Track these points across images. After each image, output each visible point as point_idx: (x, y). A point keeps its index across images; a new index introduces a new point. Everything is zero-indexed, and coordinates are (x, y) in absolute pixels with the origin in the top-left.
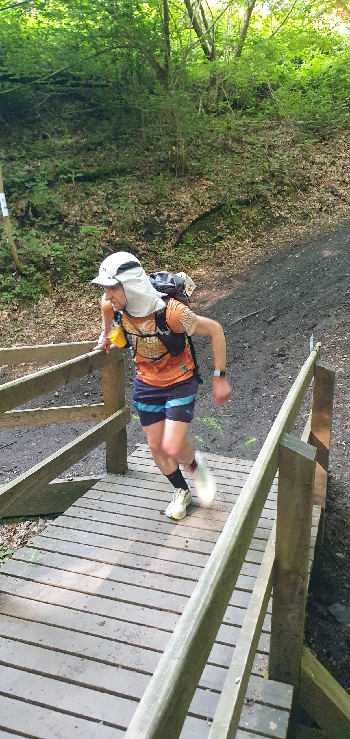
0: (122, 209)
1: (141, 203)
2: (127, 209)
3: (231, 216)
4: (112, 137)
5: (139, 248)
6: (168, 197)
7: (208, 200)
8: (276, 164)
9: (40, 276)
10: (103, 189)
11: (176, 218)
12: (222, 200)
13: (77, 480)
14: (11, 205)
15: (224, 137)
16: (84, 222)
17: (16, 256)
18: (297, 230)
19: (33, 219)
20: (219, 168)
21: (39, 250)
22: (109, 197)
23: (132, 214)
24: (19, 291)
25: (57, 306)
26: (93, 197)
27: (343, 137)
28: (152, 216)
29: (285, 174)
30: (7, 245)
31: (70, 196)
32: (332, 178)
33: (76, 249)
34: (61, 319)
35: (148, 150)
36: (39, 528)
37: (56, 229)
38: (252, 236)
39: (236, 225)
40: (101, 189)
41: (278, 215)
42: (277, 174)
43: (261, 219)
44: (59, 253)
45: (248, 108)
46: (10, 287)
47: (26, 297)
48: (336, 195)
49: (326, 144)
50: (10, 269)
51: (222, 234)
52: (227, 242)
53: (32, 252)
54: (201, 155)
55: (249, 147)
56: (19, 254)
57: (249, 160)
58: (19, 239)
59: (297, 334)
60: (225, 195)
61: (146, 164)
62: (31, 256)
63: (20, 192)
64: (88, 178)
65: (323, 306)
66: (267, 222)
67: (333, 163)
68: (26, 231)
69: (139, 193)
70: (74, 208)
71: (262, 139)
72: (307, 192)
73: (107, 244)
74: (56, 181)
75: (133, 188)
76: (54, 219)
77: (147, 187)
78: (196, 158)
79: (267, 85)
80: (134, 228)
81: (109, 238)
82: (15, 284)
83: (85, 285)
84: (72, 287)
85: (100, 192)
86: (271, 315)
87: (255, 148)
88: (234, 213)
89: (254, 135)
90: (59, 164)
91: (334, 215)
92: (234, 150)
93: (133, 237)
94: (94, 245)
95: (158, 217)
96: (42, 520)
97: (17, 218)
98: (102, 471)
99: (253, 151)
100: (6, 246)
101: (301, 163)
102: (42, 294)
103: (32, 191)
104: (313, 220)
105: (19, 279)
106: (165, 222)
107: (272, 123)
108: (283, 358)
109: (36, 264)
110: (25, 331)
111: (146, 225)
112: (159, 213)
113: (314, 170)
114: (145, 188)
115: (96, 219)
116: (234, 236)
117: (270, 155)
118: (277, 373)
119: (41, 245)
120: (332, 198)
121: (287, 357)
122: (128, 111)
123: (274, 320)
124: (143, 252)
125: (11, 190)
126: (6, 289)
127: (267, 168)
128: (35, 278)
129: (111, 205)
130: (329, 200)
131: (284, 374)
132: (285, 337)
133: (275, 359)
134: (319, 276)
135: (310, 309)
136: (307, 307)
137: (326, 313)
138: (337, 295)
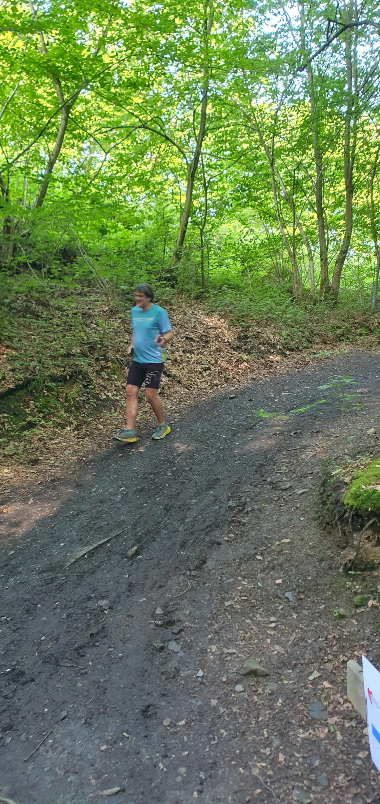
3: (44, 396)
7: (11, 373)
8: (94, 335)
12: (31, 374)
15: (25, 298)
20: (23, 334)
29: (108, 347)
38: (75, 422)
41: (105, 397)
42: (97, 346)
51: (34, 419)
52: (41, 430)
55: (59, 313)
57: (60, 328)
59: (182, 578)
60: (35, 368)
65: (203, 526)
66: (93, 405)
71: (74, 306)
86: (131, 543)
87: (66, 315)
88: (48, 391)
89: (62, 300)
91: (172, 398)
92: (40, 314)
99: (64, 318)
107: (83, 289)
108: (175, 630)
117: (86, 325)
118: (175, 664)
121: (180, 626)
123: (137, 553)
127: (85, 338)
131: (187, 667)
132: (163, 584)
133: (162, 632)
134: (181, 479)
135: (186, 532)
136: (181, 528)
137: (213, 539)
138: (217, 507)
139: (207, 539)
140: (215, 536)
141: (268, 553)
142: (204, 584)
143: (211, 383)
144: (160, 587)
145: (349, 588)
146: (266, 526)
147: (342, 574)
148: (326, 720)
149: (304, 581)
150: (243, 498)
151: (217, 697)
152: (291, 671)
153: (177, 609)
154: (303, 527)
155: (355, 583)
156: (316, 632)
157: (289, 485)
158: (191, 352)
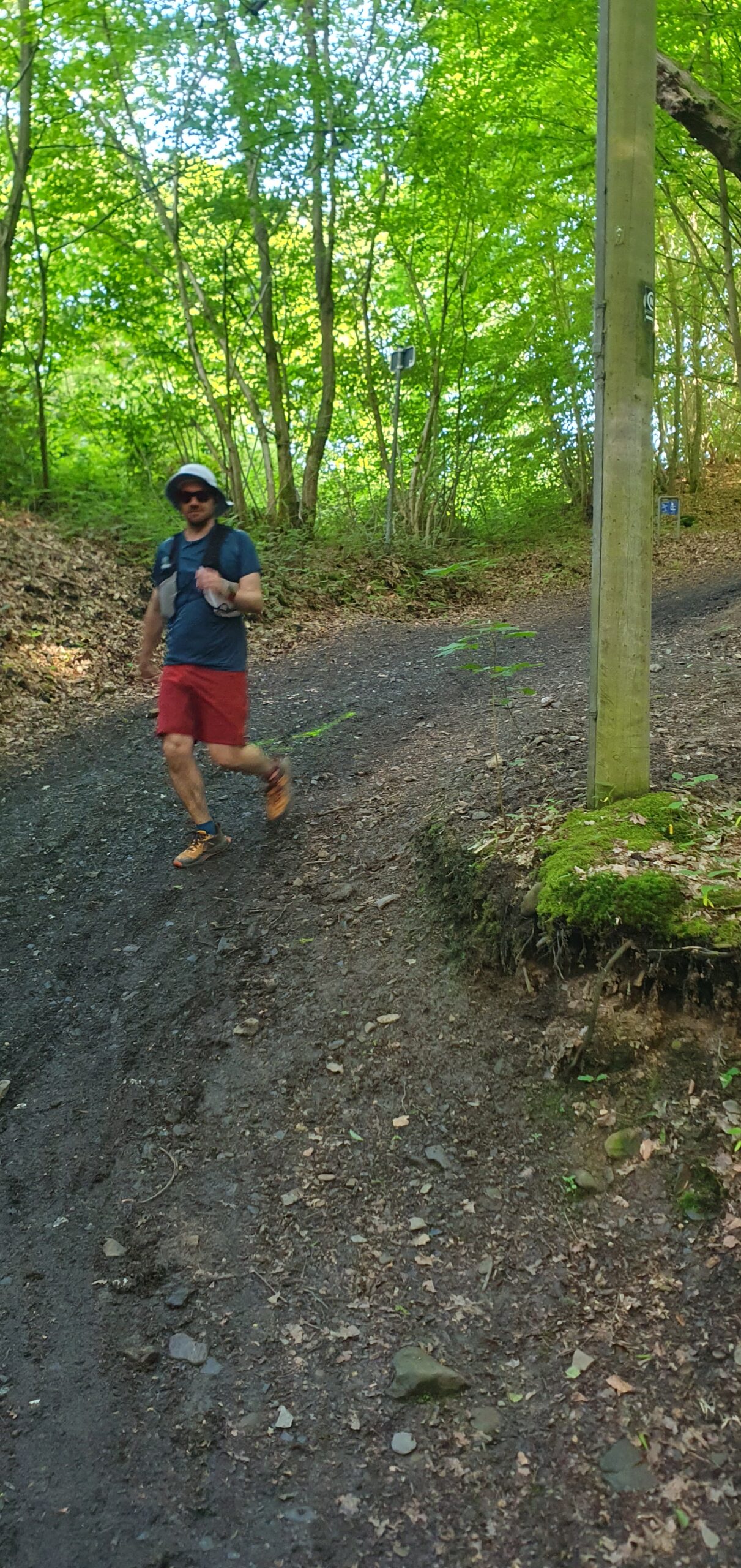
131: (241, 1403)
132: (103, 1170)
133: (137, 1310)
134: (83, 901)
135: (130, 1027)
136: (114, 1019)
137: (205, 1035)
138: (192, 958)
139: (190, 1037)
140: (207, 1028)
141: (352, 1053)
142: (214, 1154)
143: (98, 686)
144: (98, 1180)
145: (583, 1118)
146: (328, 988)
147: (555, 1083)
148: (657, 1493)
149: (463, 1112)
150: (251, 929)
151: (350, 1484)
152: (517, 1363)
153: (159, 1235)
154: (422, 981)
155: (594, 1103)
156: (537, 1241)
157: (347, 889)
158: (42, 619)
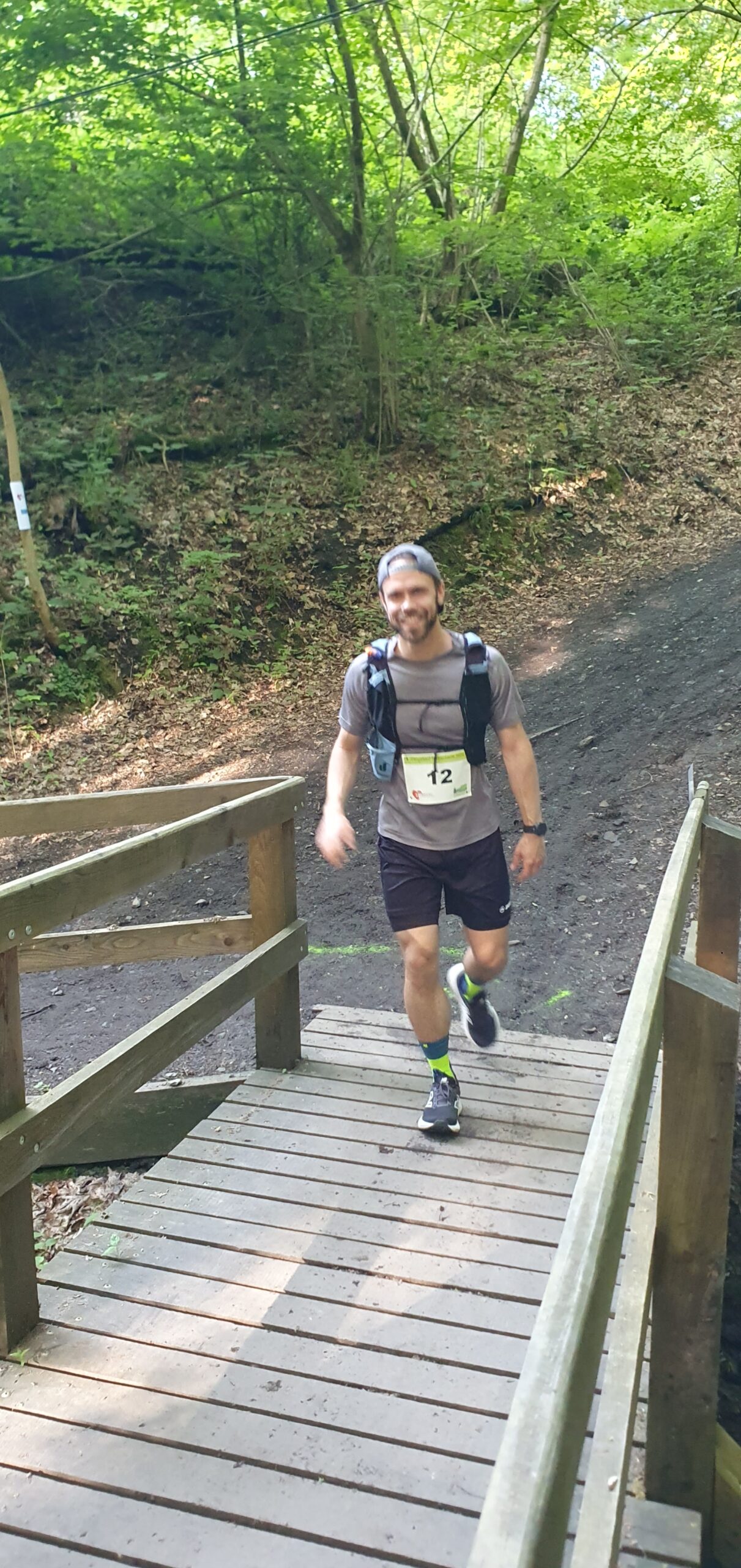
0: (269, 517)
1: (306, 506)
2: (277, 520)
3: (494, 534)
4: (244, 370)
5: (304, 598)
6: (363, 493)
7: (446, 499)
8: (582, 426)
9: (97, 654)
10: (228, 476)
11: (380, 535)
12: (474, 500)
13: (192, 1085)
14: (33, 508)
15: (474, 372)
16: (187, 543)
17: (45, 613)
18: (630, 560)
19: (79, 536)
20: (468, 435)
21: (94, 599)
22: (240, 492)
23: (288, 527)
24: (51, 687)
25: (132, 718)
26: (207, 493)
27: (718, 373)
28: (329, 532)
29: (602, 447)
30: (26, 590)
31: (158, 489)
32: (699, 455)
33: (172, 599)
34: (143, 744)
35: (318, 396)
36: (109, 1190)
37: (129, 558)
38: (537, 572)
39: (504, 551)
40: (222, 476)
41: (590, 531)
42: (585, 445)
43: (555, 538)
44: (135, 606)
45: (522, 313)
46: (31, 678)
47: (65, 700)
48: (707, 490)
49: (684, 387)
50: (32, 640)
51: (476, 568)
52: (486, 585)
53: (79, 605)
54: (429, 407)
55: (526, 392)
56: (52, 609)
57: (527, 419)
58: (50, 578)
59: (644, 772)
60: (481, 489)
61: (315, 425)
62: (76, 613)
63: (53, 481)
64: (194, 454)
65: (693, 714)
66: (569, 545)
67: (700, 425)
68: (65, 560)
69: (303, 485)
70: (165, 514)
71: (553, 376)
72: (649, 483)
73: (236, 589)
74: (128, 457)
75: (290, 475)
76: (124, 537)
77: (318, 472)
78: (418, 415)
79: (560, 268)
80: (293, 555)
81: (240, 576)
82: (42, 673)
83: (192, 674)
84: (165, 678)
85: (220, 482)
86: (585, 733)
87: (539, 395)
88: (499, 526)
89: (536, 369)
90: (135, 425)
91: (706, 529)
92: (496, 397)
93: (292, 575)
94: (211, 590)
95: (342, 534)
96: (115, 1173)
97: (47, 534)
98: (243, 1064)
99: (535, 400)
100: (23, 593)
101: (635, 424)
102: (100, 692)
103: (78, 479)
104: (662, 540)
105: (52, 661)
106: (358, 543)
107: (572, 344)
108: (617, 822)
109: (86, 630)
110: (64, 769)
111: (317, 550)
112: (345, 526)
113: (661, 440)
114: (315, 476)
115: (214, 537)
116: (501, 573)
117: (571, 410)
118: (607, 852)
119: (98, 591)
120: (700, 497)
121: (625, 819)
122: (276, 317)
123: (592, 743)
124: (312, 605)
125: (35, 476)
126: (22, 683)
127: (565, 433)
128: (86, 658)
129: (245, 508)
130: (693, 499)
131: (620, 855)
132: (618, 777)
133: (600, 824)
134: (681, 654)
135: (666, 721)
137: (701, 728)
138: (722, 691)
139: (694, 729)
140: (706, 726)
142: (671, 779)
153: (626, 803)
